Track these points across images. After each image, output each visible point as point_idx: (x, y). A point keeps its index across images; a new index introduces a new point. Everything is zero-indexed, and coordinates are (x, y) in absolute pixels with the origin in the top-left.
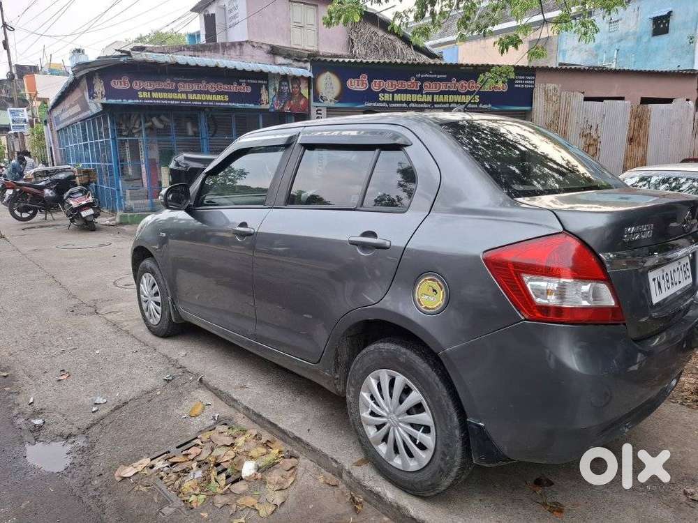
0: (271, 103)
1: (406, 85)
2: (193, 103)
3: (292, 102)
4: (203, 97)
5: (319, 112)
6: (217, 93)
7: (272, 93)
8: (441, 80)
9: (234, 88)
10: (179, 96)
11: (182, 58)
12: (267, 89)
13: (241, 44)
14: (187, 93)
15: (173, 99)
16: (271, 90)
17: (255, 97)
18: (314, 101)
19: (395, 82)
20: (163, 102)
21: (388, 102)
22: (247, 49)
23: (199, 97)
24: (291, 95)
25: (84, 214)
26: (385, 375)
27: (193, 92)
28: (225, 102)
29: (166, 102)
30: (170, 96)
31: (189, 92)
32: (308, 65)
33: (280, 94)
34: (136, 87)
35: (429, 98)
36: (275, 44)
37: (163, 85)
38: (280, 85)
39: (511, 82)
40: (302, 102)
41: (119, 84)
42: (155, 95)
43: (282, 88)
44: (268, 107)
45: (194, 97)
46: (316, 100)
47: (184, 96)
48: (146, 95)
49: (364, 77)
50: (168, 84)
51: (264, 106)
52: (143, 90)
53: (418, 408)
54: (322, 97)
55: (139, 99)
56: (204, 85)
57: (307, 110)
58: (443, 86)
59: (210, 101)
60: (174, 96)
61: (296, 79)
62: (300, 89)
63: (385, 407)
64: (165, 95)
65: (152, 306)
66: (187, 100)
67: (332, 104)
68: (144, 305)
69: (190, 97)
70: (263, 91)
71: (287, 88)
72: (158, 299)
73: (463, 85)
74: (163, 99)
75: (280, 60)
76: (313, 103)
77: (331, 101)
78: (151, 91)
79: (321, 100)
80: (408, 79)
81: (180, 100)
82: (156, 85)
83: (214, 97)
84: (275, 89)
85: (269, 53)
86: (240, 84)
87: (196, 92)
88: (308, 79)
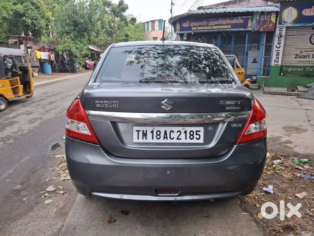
0: (253, 27)
2: (214, 30)
3: (265, 26)
4: (219, 27)
5: (281, 30)
6: (226, 25)
7: (254, 21)
9: (235, 21)
10: (209, 28)
11: (213, 11)
12: (252, 20)
14: (212, 26)
15: (206, 29)
17: (245, 25)
18: (279, 24)
20: (201, 31)
23: (217, 27)
24: (265, 22)
27: (214, 26)
28: (229, 28)
29: (203, 31)
30: (205, 28)
31: (213, 26)
32: (279, 5)
33: (259, 22)
34: (192, 26)
37: (202, 23)
38: (260, 17)
40: (271, 25)
41: (185, 25)
42: (198, 28)
43: (260, 19)
44: (251, 29)
45: (215, 27)
46: (280, 23)
47: (211, 28)
48: (195, 28)
50: (205, 23)
52: (194, 26)
54: (284, 22)
55: (192, 30)
56: (220, 22)
57: (273, 29)
59: (222, 29)
60: (206, 28)
62: (271, 19)
64: (203, 28)
67: (290, 25)
69: (213, 27)
71: (263, 19)
74: (202, 30)
76: (278, 25)
77: (290, 23)
78: (197, 27)
79: (283, 23)
81: (209, 29)
82: (199, 24)
83: (224, 27)
84: (256, 20)
86: (238, 19)
87: (216, 25)
88: (277, 13)
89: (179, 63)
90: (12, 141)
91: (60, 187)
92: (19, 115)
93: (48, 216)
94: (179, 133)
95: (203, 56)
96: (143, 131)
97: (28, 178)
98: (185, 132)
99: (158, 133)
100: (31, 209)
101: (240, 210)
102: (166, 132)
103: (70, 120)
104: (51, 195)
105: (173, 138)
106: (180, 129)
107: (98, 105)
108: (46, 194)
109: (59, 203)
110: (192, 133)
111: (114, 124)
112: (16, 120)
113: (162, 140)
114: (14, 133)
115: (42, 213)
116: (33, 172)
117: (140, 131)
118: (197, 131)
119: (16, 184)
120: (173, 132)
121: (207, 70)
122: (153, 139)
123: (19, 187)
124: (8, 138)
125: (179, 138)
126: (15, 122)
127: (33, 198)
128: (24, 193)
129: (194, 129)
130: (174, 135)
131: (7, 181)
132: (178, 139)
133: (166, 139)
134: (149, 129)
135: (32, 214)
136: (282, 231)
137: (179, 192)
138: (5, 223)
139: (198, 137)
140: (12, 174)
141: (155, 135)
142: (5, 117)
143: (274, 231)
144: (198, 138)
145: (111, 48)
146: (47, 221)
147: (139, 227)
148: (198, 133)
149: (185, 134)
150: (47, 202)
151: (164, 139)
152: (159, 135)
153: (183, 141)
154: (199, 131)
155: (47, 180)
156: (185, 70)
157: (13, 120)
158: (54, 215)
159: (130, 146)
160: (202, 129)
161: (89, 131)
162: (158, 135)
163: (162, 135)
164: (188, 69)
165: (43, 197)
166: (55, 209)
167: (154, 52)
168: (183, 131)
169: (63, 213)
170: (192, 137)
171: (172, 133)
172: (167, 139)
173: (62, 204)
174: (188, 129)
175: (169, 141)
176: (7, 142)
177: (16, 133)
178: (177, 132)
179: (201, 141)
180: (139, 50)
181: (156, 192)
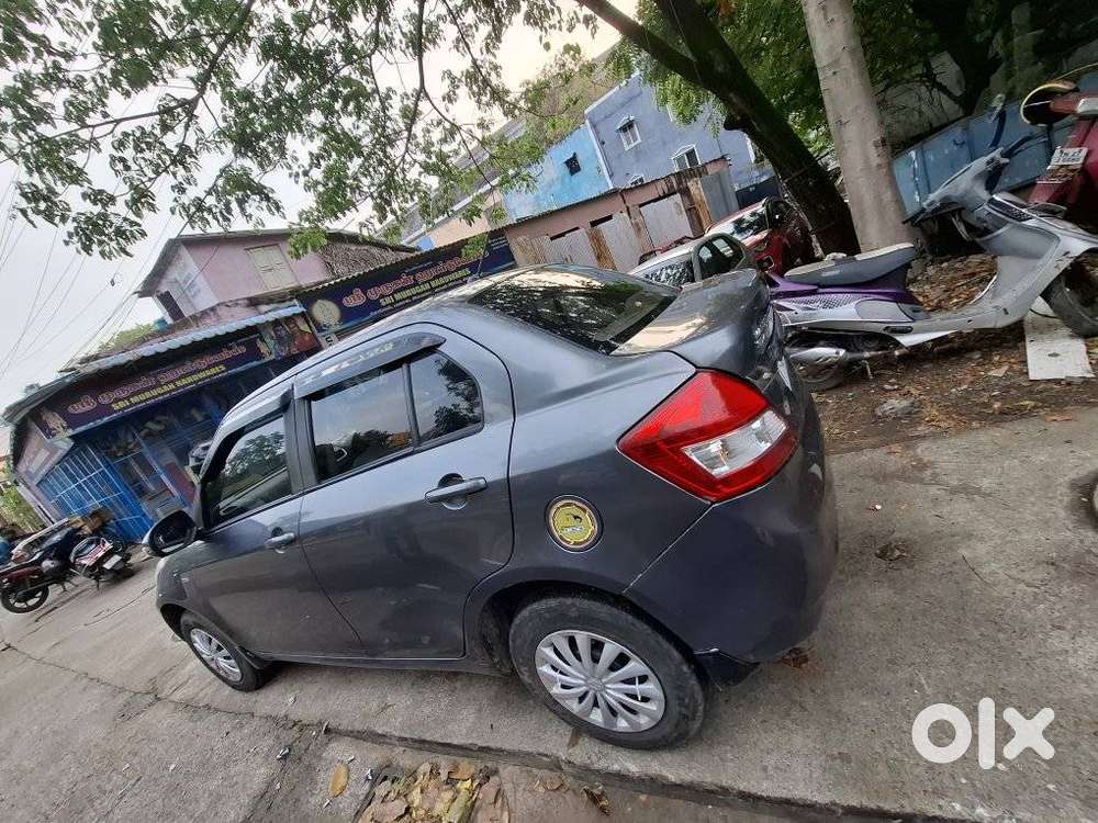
0: (274, 352)
1: (400, 283)
2: (186, 388)
3: (296, 342)
4: (195, 377)
5: (329, 339)
6: (209, 367)
7: (271, 343)
8: (429, 267)
9: (226, 354)
10: (166, 388)
11: (147, 350)
12: (263, 341)
13: (213, 309)
14: (172, 382)
15: (160, 395)
16: (268, 340)
17: (254, 353)
18: (319, 332)
19: (389, 285)
20: (148, 402)
21: (391, 304)
22: (222, 311)
23: (189, 380)
24: (292, 337)
25: (108, 566)
26: (559, 638)
27: (180, 379)
28: (222, 372)
29: (152, 401)
30: (154, 392)
31: (176, 380)
32: (295, 301)
33: (280, 340)
34: (105, 402)
35: (427, 286)
36: (251, 295)
37: (139, 385)
38: (275, 331)
39: (489, 247)
40: (307, 338)
41: (79, 408)
42: (134, 400)
43: (279, 333)
44: (273, 357)
45: (184, 382)
46: (320, 330)
47: (172, 386)
48: (121, 404)
49: (357, 291)
50: (144, 382)
51: (267, 360)
52: (117, 400)
53: (621, 660)
55: (116, 412)
56: (189, 366)
57: (315, 342)
58: (434, 272)
59: (205, 378)
60: (160, 390)
61: (289, 319)
62: (298, 327)
63: (576, 673)
64: (147, 395)
65: (223, 663)
66: (178, 388)
67: (338, 328)
68: (213, 665)
69: (179, 383)
70: (260, 344)
71: (284, 331)
72: (225, 652)
73: (452, 264)
74: (148, 399)
75: (264, 308)
76: (318, 335)
78: (127, 398)
79: (325, 328)
80: (399, 278)
81: (169, 392)
82: (130, 389)
83: (208, 373)
84: (272, 338)
85: (248, 306)
86: (230, 348)
88: (302, 314)
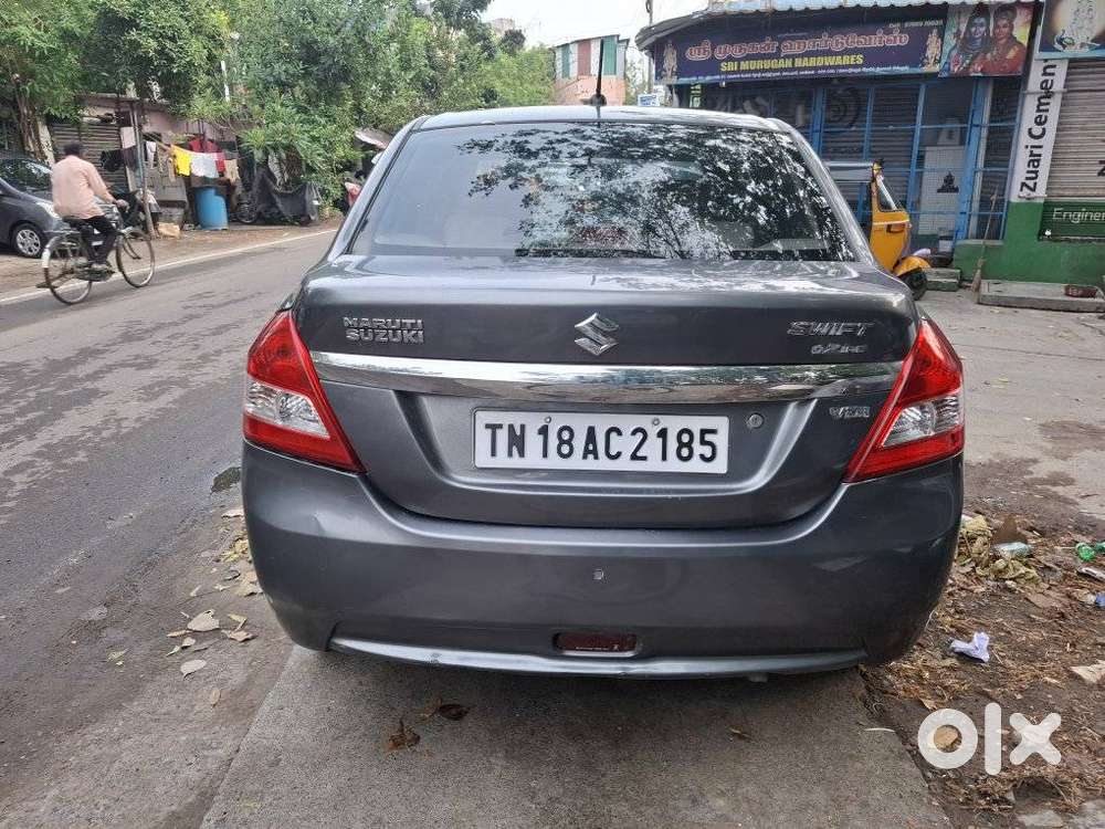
0: (943, 61)
2: (802, 73)
3: (989, 55)
4: (820, 61)
5: (1048, 71)
6: (847, 52)
9: (877, 40)
10: (782, 64)
12: (941, 36)
14: (793, 57)
15: (770, 70)
17: (915, 53)
18: (1041, 50)
20: (755, 75)
23: (813, 62)
27: (802, 56)
28: (856, 66)
29: (759, 75)
30: (767, 64)
31: (799, 56)
33: (966, 43)
34: (719, 56)
37: (759, 48)
38: (970, 24)
40: (1011, 54)
41: (696, 55)
42: (744, 65)
43: (973, 29)
44: (937, 68)
45: (805, 62)
46: (1047, 46)
47: (788, 63)
48: (732, 66)
50: (768, 45)
52: (730, 59)
54: (1060, 41)
55: (720, 73)
56: (824, 42)
57: (1020, 69)
59: (830, 67)
60: (773, 64)
62: (1012, 28)
64: (759, 64)
66: (793, 69)
67: (1085, 53)
69: (798, 63)
71: (983, 29)
74: (756, 71)
76: (1037, 54)
77: (1082, 45)
78: (739, 60)
79: (1057, 46)
81: (782, 70)
82: (749, 49)
83: (838, 60)
84: (957, 34)
86: (889, 32)
87: (809, 54)
88: (1035, 8)
89: (663, 189)
90: (81, 456)
91: (234, 617)
92: (110, 368)
93: (191, 716)
94: (639, 436)
95: (746, 165)
96: (511, 427)
97: (130, 583)
98: (663, 434)
99: (566, 435)
100: (133, 688)
101: (861, 716)
102: (591, 431)
103: (258, 385)
104: (205, 644)
105: (619, 454)
106: (644, 421)
107: (352, 335)
108: (188, 642)
109: (230, 671)
110: (685, 438)
111: (408, 399)
112: (99, 384)
113: (577, 462)
114: (91, 429)
115: (170, 705)
116: (149, 563)
117: (500, 426)
118: (704, 432)
119: (89, 603)
120: (619, 433)
121: (762, 216)
122: (545, 455)
123: (96, 613)
124: (70, 446)
125: (639, 454)
126: (95, 393)
127: (142, 650)
128: (111, 634)
129: (696, 423)
130: (620, 444)
131: (60, 591)
132: (634, 457)
133: (591, 456)
134: (533, 422)
135: (136, 706)
136: (1011, 797)
137: (639, 647)
138: (47, 735)
139: (707, 451)
140: (77, 569)
141: (553, 442)
142: (65, 376)
143: (984, 795)
144: (708, 455)
145: (411, 131)
146: (185, 732)
147: (499, 762)
148: (708, 437)
149: (661, 440)
150: (187, 667)
151: (585, 457)
152: (569, 442)
153: (654, 464)
154: (713, 432)
155: (193, 594)
156: (681, 212)
157: (89, 385)
158: (211, 713)
159: (462, 480)
160: (721, 424)
161: (321, 423)
162: (566, 441)
163: (579, 442)
164: (692, 211)
165: (177, 649)
166: (216, 692)
167: (574, 149)
168: (653, 431)
169: (239, 707)
170: (685, 452)
171: (613, 435)
172: (596, 457)
173: (238, 676)
174: (674, 424)
175: (604, 464)
176: (64, 461)
177: (97, 431)
178: (634, 433)
179: (720, 466)
180: (518, 139)
181: (556, 645)
